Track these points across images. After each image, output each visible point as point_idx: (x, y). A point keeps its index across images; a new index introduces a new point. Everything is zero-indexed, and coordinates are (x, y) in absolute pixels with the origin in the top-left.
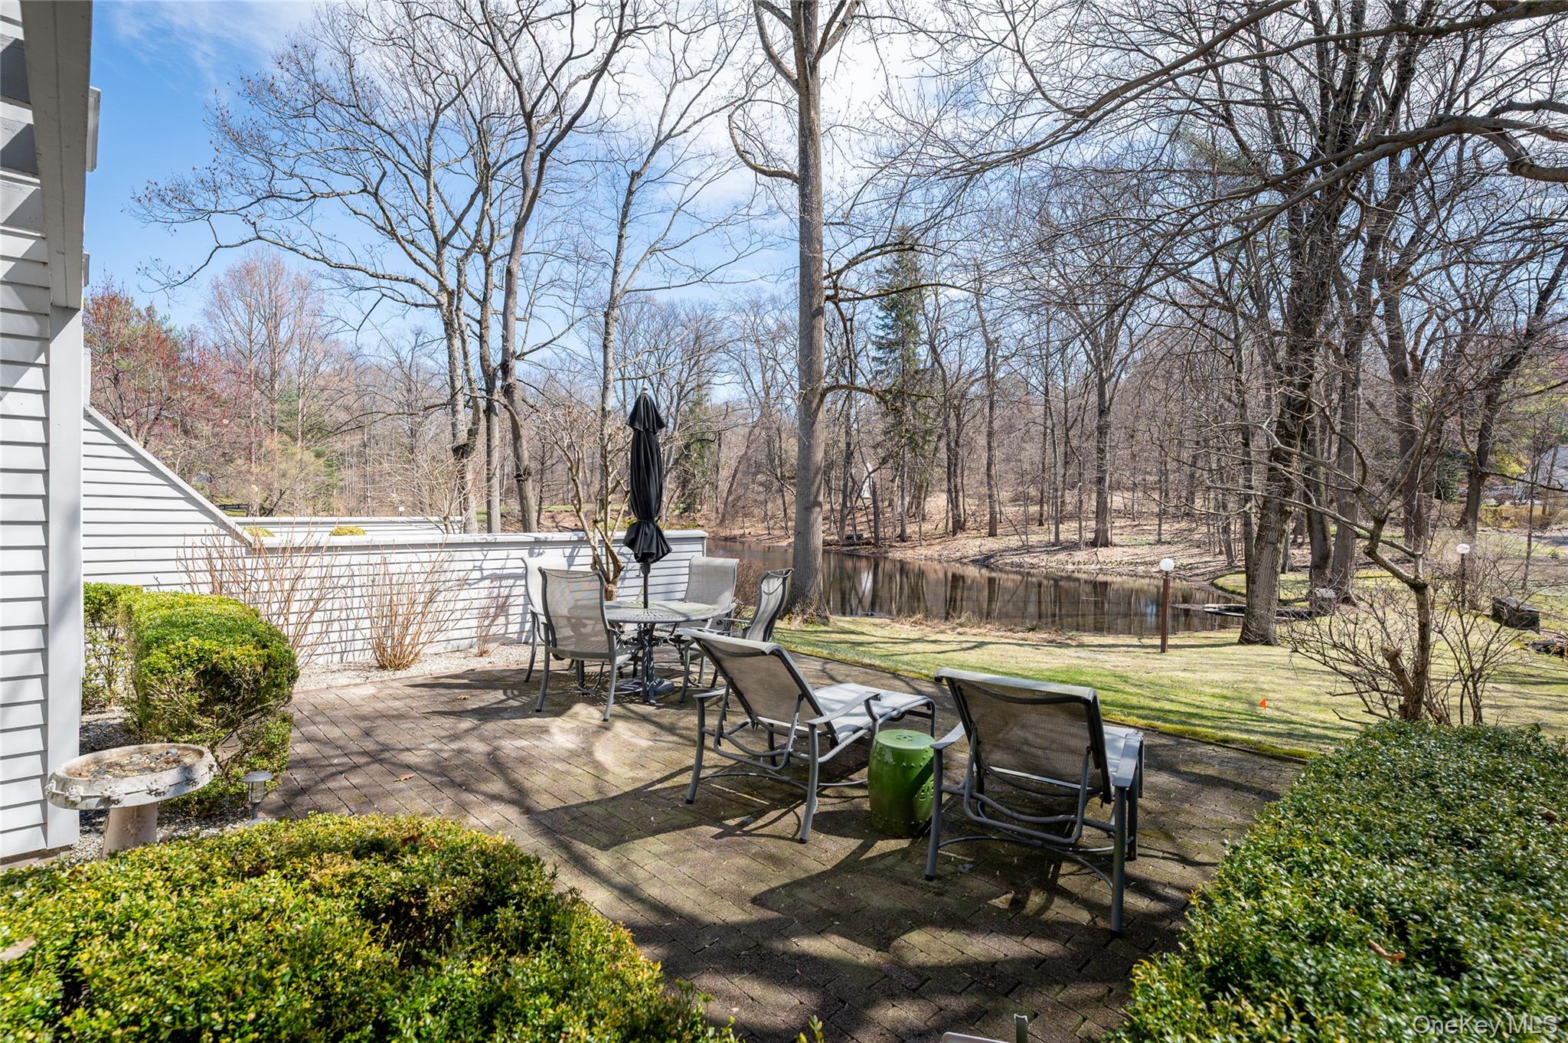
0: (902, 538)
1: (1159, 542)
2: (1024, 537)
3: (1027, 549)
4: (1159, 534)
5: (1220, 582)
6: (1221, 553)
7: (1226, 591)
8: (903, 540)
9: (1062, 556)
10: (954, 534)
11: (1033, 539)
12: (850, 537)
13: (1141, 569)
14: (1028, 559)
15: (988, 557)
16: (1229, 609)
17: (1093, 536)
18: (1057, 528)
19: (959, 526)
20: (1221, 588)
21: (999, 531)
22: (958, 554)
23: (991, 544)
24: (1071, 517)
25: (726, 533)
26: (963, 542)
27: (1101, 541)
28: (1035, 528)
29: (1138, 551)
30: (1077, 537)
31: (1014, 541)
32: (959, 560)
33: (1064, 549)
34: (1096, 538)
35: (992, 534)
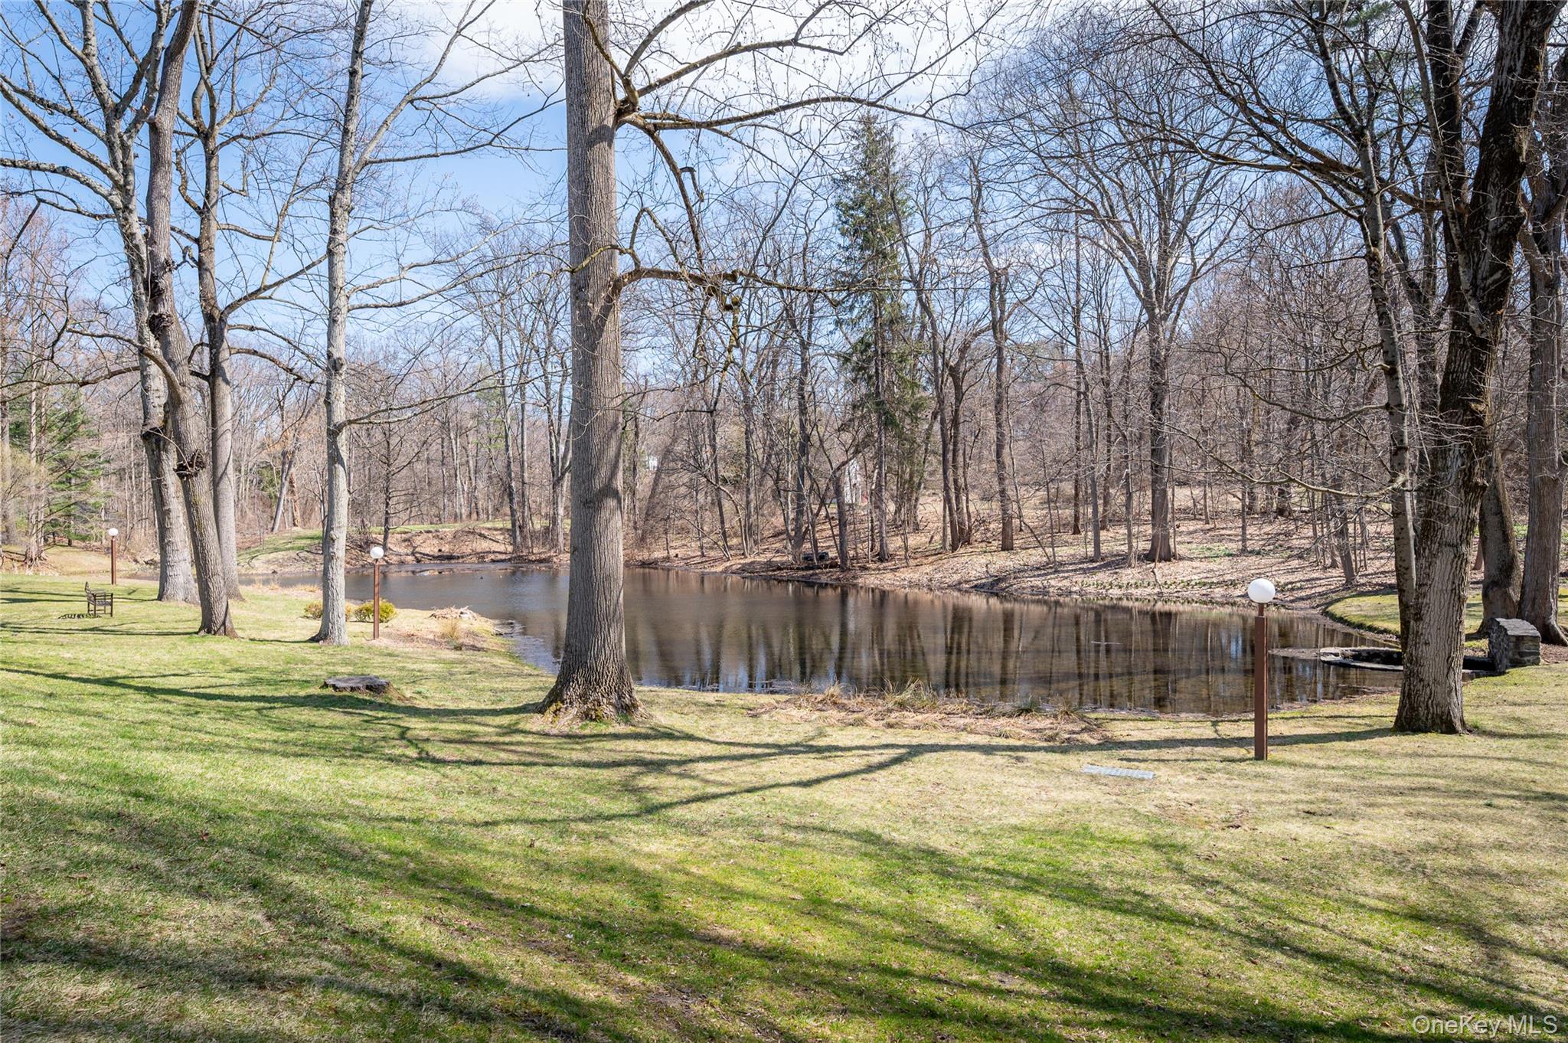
0: (882, 557)
1: (1244, 552)
2: (1049, 550)
3: (1054, 567)
4: (1244, 540)
5: (1338, 609)
6: (1334, 565)
7: (1349, 624)
8: (881, 560)
9: (1103, 576)
10: (954, 548)
11: (1063, 553)
12: (807, 558)
13: (1218, 592)
14: (1055, 582)
15: (999, 580)
16: (1358, 657)
17: (1148, 546)
18: (1097, 536)
19: (960, 536)
20: (1341, 620)
21: (1017, 543)
22: (956, 577)
23: (1003, 562)
24: (1119, 521)
25: (643, 555)
26: (965, 559)
27: (1160, 553)
28: (1068, 537)
29: (1212, 566)
30: (1125, 548)
31: (1036, 556)
32: (956, 586)
33: (1107, 565)
34: (1153, 549)
35: (1007, 547)
